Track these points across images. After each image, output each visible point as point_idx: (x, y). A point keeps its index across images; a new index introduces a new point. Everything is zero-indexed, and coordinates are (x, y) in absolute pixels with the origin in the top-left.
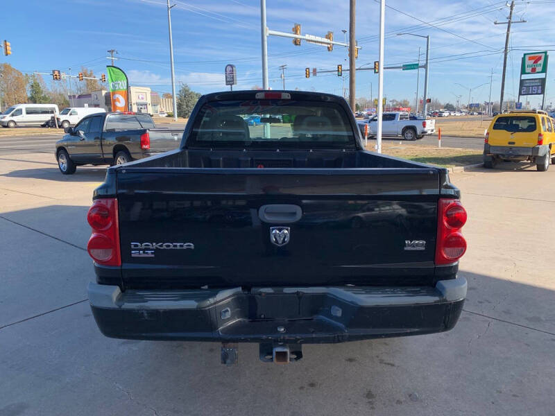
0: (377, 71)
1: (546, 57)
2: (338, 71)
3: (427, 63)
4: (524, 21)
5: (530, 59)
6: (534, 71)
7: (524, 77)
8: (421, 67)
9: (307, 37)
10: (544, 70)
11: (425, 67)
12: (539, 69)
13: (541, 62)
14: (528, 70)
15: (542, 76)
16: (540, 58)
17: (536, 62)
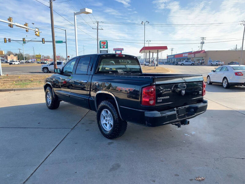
0: (44, 42)
1: (107, 43)
2: (23, 41)
3: (66, 41)
4: (102, 29)
5: (102, 43)
6: (104, 47)
7: (101, 49)
8: (64, 42)
9: (16, 24)
10: (107, 48)
11: (66, 42)
12: (105, 47)
13: (106, 44)
14: (102, 47)
15: (106, 49)
16: (105, 43)
17: (104, 44)
